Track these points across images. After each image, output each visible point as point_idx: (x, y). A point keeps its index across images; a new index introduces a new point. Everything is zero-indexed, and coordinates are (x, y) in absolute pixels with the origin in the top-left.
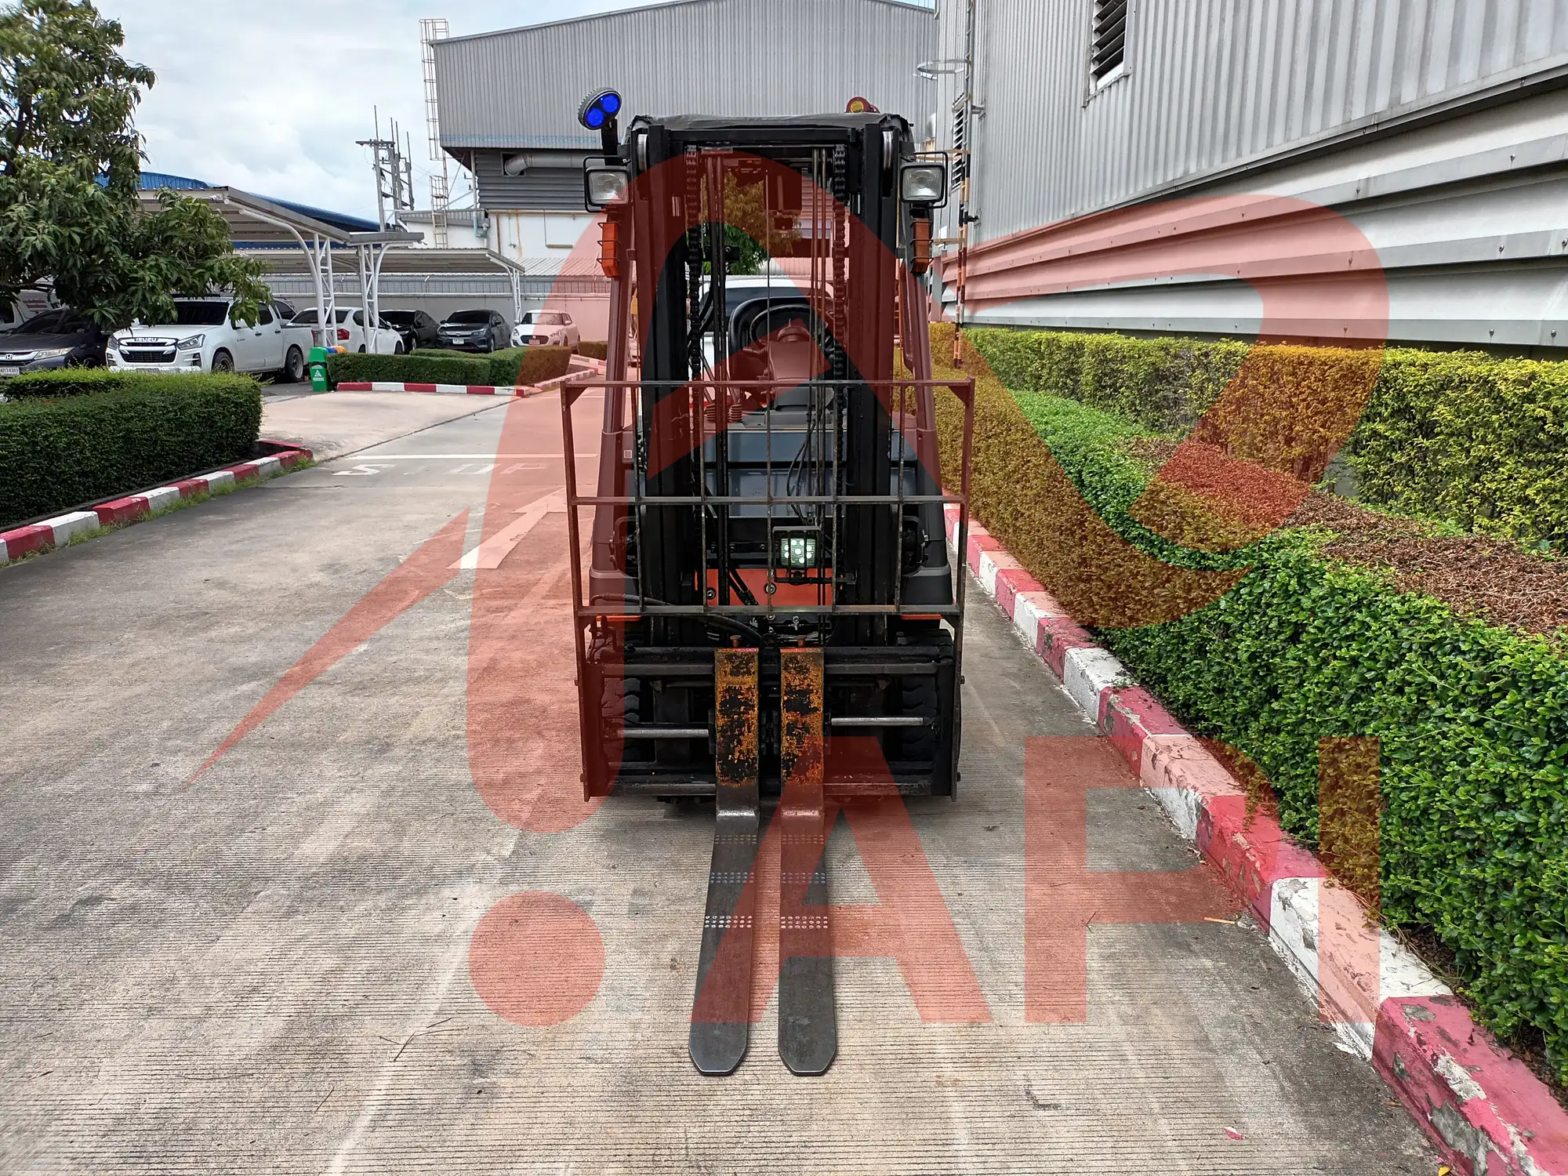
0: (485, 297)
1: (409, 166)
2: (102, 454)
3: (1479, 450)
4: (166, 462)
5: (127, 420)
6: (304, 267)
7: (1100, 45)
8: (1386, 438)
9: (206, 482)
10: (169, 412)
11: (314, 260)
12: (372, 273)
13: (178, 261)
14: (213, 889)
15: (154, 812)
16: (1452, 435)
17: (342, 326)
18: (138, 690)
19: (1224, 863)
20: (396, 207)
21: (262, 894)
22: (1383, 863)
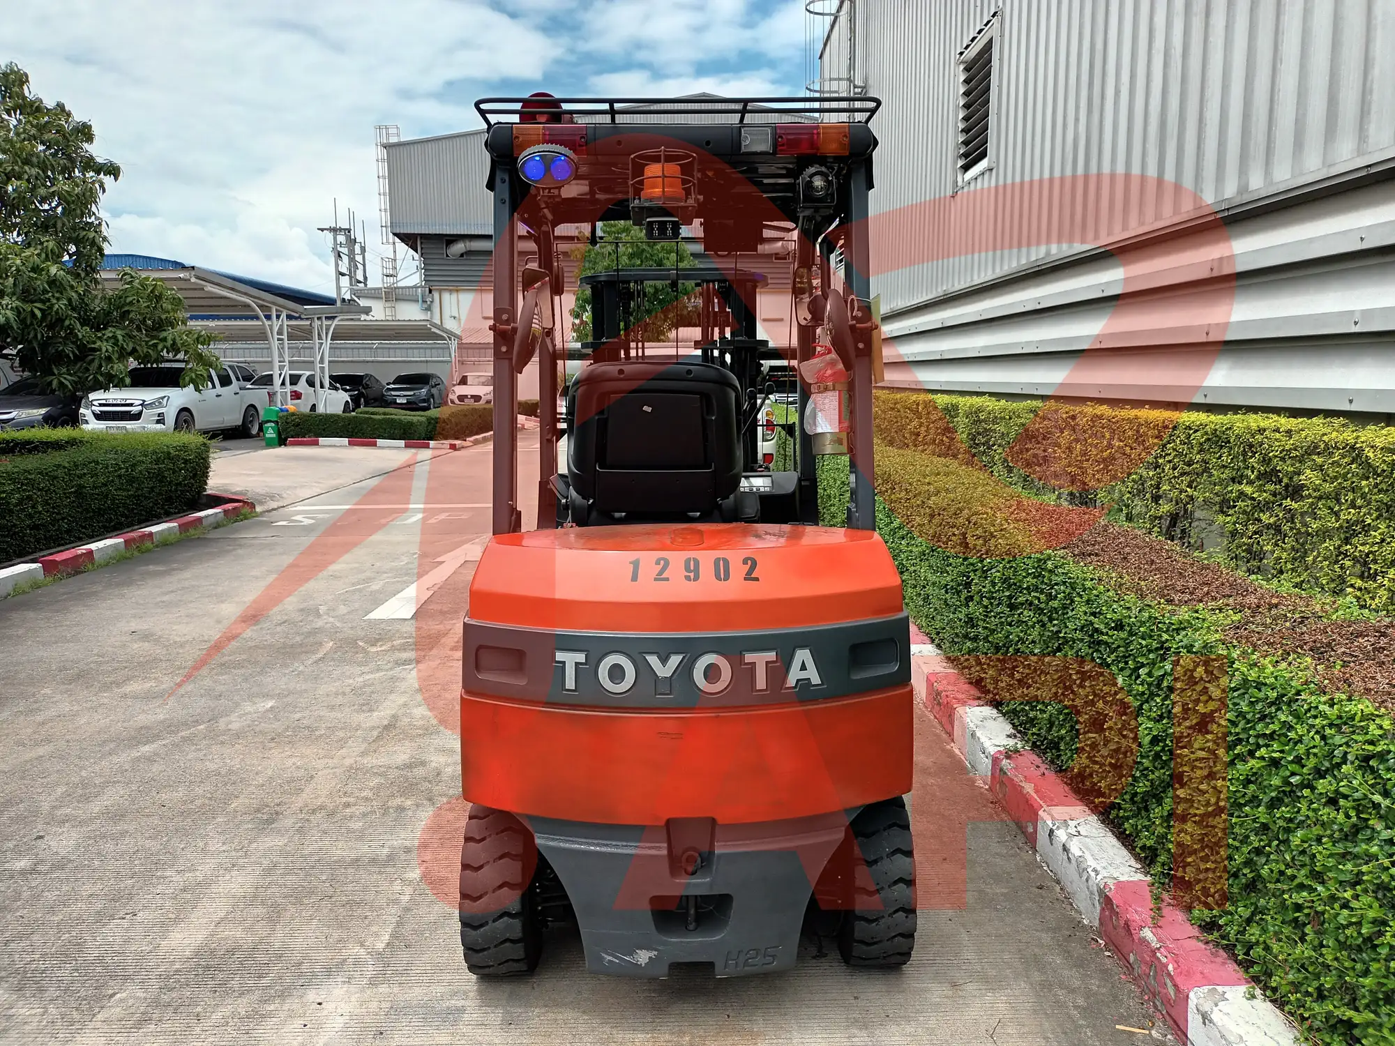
0: (427, 362)
1: (363, 249)
2: (53, 508)
3: (1348, 515)
4: (116, 514)
5: (80, 477)
6: (262, 336)
7: (966, 143)
8: (1254, 499)
9: (151, 534)
10: (121, 469)
11: (271, 330)
12: (324, 341)
13: (135, 333)
14: (66, 991)
15: (25, 895)
16: (1320, 498)
17: (295, 388)
18: (41, 751)
19: (1132, 958)
20: (351, 284)
21: (118, 995)
22: (1316, 984)
